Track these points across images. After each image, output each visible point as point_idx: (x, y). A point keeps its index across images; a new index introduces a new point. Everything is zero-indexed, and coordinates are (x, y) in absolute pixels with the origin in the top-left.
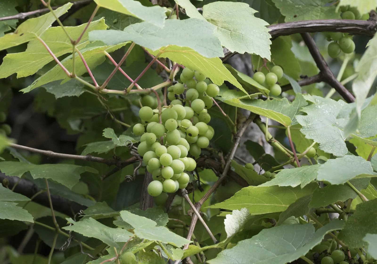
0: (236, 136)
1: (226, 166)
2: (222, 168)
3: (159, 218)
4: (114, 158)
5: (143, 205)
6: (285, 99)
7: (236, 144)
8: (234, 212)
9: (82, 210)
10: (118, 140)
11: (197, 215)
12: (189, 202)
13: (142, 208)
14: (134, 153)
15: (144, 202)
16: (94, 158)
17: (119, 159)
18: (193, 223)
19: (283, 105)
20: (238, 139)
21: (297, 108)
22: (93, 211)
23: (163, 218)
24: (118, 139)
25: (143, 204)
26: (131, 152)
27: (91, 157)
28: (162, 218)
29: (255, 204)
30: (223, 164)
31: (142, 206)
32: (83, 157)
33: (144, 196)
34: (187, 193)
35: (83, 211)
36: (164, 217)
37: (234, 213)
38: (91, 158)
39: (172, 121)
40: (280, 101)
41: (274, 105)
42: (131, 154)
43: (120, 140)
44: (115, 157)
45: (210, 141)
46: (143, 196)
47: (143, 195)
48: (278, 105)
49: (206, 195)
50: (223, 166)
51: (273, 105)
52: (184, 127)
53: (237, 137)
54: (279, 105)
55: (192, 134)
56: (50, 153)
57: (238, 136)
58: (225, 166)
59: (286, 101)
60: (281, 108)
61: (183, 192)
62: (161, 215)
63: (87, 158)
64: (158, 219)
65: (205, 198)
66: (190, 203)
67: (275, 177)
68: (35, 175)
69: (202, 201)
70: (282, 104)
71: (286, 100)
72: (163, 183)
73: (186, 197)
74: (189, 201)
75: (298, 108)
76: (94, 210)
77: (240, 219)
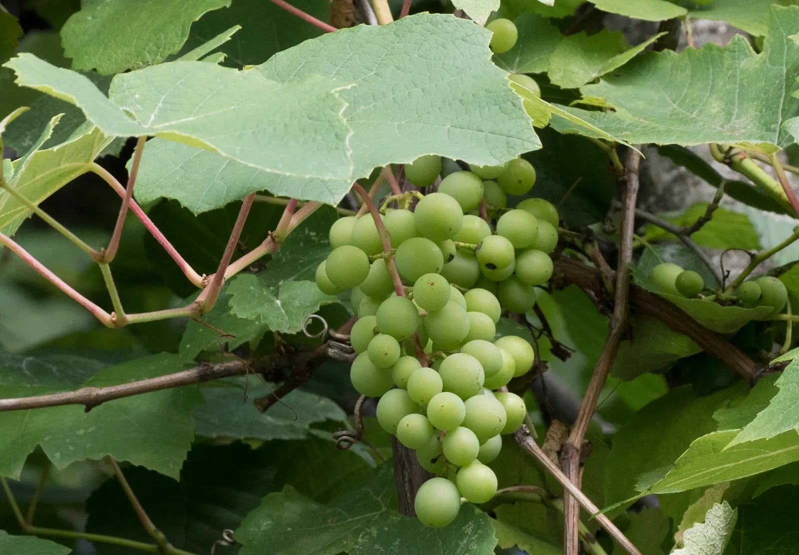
0: (624, 175)
1: (620, 285)
2: (608, 294)
3: (467, 537)
4: (281, 353)
5: (407, 484)
6: (739, 40)
7: (630, 198)
8: (689, 537)
9: (228, 530)
10: (278, 308)
11: (573, 495)
12: (543, 461)
13: (406, 495)
14: (340, 352)
15: (406, 474)
16: (222, 369)
17: (296, 350)
18: (571, 516)
19: (737, 61)
20: (632, 180)
21: (782, 70)
22: (262, 529)
23: (480, 536)
24: (278, 302)
25: (406, 479)
26: (331, 352)
27: (212, 368)
28: (476, 536)
29: (742, 462)
30: (606, 277)
31: (404, 487)
32: (189, 375)
33: (401, 455)
34: (528, 435)
35: (232, 532)
36: (480, 531)
37: (689, 539)
38: (214, 371)
39: (432, 284)
40: (726, 50)
41: (711, 68)
42: (330, 358)
43: (283, 305)
44: (282, 349)
45: (555, 256)
46: (399, 454)
47: (398, 452)
48: (722, 64)
49: (585, 411)
50: (608, 285)
51: (708, 69)
52: (467, 245)
53: (626, 177)
54: (727, 63)
55: (494, 264)
56: (88, 395)
57: (630, 171)
58: (615, 283)
59: (745, 47)
60: (734, 76)
61: (517, 432)
62: (470, 523)
63: (201, 374)
64: (465, 541)
65: (584, 420)
66: (544, 463)
67: (778, 386)
68: (58, 455)
69: (579, 436)
70: (734, 59)
71: (743, 42)
72: (454, 481)
73: (529, 448)
74: (540, 458)
75: (785, 71)
76: (265, 524)
77: (711, 545)
